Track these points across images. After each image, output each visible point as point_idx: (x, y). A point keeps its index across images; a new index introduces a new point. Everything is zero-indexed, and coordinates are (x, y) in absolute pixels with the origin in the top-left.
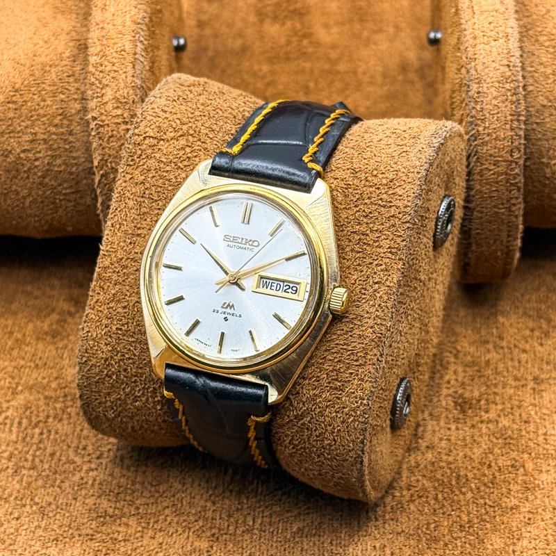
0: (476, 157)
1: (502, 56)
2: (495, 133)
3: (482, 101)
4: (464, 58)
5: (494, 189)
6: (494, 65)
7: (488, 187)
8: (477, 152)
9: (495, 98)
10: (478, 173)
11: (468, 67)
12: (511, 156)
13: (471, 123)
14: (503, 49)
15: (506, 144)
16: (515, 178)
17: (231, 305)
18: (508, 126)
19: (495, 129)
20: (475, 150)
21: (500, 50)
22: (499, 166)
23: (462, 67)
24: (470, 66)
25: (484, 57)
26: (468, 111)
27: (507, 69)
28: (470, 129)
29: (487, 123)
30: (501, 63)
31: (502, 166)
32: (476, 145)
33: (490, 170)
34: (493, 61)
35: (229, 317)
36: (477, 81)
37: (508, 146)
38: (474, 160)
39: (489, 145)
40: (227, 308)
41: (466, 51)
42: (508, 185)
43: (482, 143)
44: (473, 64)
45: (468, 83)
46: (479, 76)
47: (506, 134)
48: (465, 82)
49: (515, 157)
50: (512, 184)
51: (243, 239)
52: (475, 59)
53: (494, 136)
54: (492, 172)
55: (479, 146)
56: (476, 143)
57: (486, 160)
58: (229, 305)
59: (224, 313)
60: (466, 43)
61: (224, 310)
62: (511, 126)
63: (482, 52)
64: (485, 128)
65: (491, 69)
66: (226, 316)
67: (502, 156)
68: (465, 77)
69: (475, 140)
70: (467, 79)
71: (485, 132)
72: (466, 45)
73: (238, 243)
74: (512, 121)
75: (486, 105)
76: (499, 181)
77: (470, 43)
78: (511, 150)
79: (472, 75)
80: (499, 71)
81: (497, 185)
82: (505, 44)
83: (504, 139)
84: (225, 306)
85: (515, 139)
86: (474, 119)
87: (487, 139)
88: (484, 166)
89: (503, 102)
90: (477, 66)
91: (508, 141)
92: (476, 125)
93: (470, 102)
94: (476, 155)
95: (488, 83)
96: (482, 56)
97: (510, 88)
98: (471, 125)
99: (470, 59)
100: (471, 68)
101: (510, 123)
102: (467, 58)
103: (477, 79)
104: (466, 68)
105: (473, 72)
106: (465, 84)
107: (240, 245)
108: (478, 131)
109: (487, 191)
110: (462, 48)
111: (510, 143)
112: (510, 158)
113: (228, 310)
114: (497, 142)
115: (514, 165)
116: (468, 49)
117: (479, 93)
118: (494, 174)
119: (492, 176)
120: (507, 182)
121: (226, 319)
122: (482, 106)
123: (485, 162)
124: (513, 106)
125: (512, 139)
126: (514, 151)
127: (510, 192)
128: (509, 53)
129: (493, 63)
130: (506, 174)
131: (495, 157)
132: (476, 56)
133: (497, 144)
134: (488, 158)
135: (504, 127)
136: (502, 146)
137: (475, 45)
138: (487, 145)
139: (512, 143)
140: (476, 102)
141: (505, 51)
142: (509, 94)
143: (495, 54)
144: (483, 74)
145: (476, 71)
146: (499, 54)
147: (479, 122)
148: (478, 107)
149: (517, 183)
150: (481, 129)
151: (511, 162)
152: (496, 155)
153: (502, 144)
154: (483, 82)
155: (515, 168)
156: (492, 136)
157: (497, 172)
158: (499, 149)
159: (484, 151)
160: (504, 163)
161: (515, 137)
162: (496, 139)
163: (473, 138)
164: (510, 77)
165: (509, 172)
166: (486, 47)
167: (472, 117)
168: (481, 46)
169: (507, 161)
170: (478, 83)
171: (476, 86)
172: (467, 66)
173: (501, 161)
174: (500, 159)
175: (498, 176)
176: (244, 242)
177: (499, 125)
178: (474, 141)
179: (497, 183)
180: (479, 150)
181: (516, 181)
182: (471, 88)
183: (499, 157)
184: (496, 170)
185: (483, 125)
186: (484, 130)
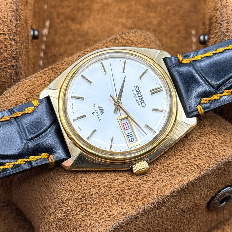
17: (103, 111)
35: (96, 114)
40: (100, 110)
51: (141, 96)
58: (102, 110)
59: (96, 110)
61: (98, 109)
66: (95, 112)
73: (138, 95)
84: (100, 108)
107: (137, 97)
113: (99, 111)
121: (93, 113)
176: (141, 98)
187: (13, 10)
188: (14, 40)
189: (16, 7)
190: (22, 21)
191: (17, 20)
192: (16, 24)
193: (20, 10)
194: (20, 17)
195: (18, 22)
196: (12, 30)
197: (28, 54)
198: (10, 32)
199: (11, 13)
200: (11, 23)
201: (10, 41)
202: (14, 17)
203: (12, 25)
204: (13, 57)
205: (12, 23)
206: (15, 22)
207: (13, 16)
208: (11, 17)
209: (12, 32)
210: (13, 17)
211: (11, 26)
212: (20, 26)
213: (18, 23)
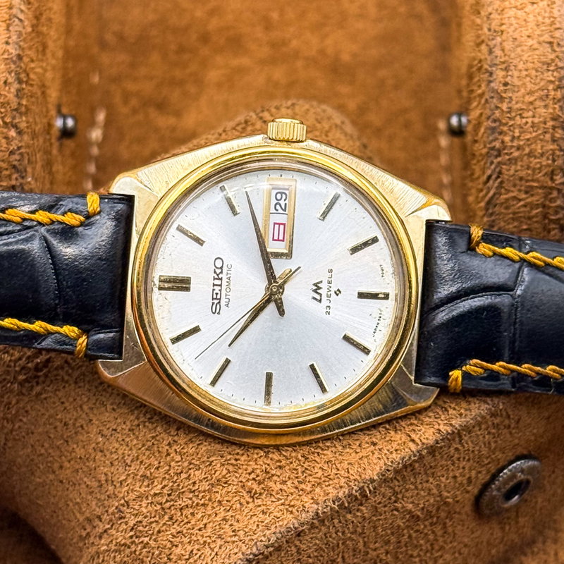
0: (499, 180)
1: (544, 28)
2: (529, 145)
3: (511, 98)
4: (486, 30)
5: (525, 227)
6: (530, 42)
7: (516, 224)
8: (500, 173)
9: (531, 93)
10: (502, 204)
11: (492, 43)
12: (552, 179)
13: (493, 129)
14: (544, 18)
15: (544, 163)
16: (556, 213)
18: (548, 136)
19: (528, 140)
20: (497, 170)
21: (540, 19)
22: (532, 195)
23: (483, 42)
24: (494, 42)
25: (516, 29)
26: (488, 112)
27: (550, 50)
28: (491, 138)
29: (517, 131)
30: (541, 39)
31: (538, 194)
32: (499, 163)
33: (520, 200)
34: (529, 36)
36: (503, 66)
37: (548, 165)
38: (496, 185)
39: (519, 163)
41: (488, 18)
42: (547, 221)
43: (509, 159)
44: (499, 39)
45: (490, 69)
46: (507, 58)
47: (545, 148)
48: (486, 66)
49: (557, 182)
50: (551, 221)
52: (502, 32)
53: (527, 150)
54: (522, 203)
55: (505, 164)
56: (499, 159)
57: (515, 186)
60: (489, 5)
62: (553, 136)
63: (513, 21)
64: (513, 138)
65: (525, 48)
67: (537, 181)
68: (486, 59)
69: (499, 155)
70: (489, 62)
71: (515, 144)
72: (490, 9)
74: (554, 128)
75: (517, 103)
76: (533, 217)
77: (496, 6)
78: (552, 172)
79: (496, 57)
80: (537, 52)
81: (529, 222)
82: (548, 9)
83: (542, 155)
85: (558, 156)
86: (498, 124)
87: (516, 154)
88: (511, 194)
89: (541, 98)
90: (505, 44)
91: (548, 159)
92: (501, 133)
93: (492, 97)
94: (498, 177)
95: (521, 71)
96: (512, 28)
97: (553, 79)
98: (493, 133)
99: (495, 31)
100: (495, 46)
101: (551, 131)
102: (489, 30)
103: (503, 63)
104: (487, 45)
105: (498, 52)
106: (486, 69)
108: (503, 142)
109: (515, 230)
110: (483, 13)
111: (550, 162)
112: (550, 183)
114: (532, 159)
115: (555, 194)
116: (492, 16)
117: (506, 84)
118: (525, 206)
119: (522, 209)
120: (545, 216)
122: (510, 105)
123: (512, 189)
124: (556, 106)
125: (553, 154)
126: (555, 172)
127: (549, 232)
128: (553, 23)
129: (530, 40)
130: (544, 206)
131: (527, 181)
132: (504, 27)
133: (531, 162)
134: (518, 182)
135: (542, 137)
136: (538, 166)
137: (502, 10)
138: (516, 164)
139: (554, 161)
140: (502, 99)
141: (547, 21)
142: (551, 87)
143: (532, 25)
144: (513, 55)
145: (503, 50)
146: (538, 25)
147: (505, 129)
148: (504, 106)
149: (559, 219)
150: (507, 139)
151: (552, 188)
152: (530, 178)
153: (540, 163)
154: (512, 68)
155: (558, 198)
156: (524, 150)
157: (530, 203)
158: (534, 170)
159: (512, 172)
160: (540, 191)
161: (558, 153)
162: (530, 155)
163: (495, 153)
164: (553, 60)
165: (547, 203)
166: (520, 13)
167: (495, 121)
168: (512, 13)
169: (545, 187)
170: (507, 69)
171: (502, 73)
172: (489, 43)
173: (536, 187)
174: (535, 184)
175: (532, 209)
177: (534, 134)
178: (497, 157)
179: (530, 218)
180: (504, 171)
181: (558, 216)
182: (495, 77)
183: (533, 181)
184: (529, 200)
185: (511, 133)
186: (512, 141)
187: (12, 58)
188: (15, 126)
189: (17, 52)
190: (32, 85)
191: (20, 82)
192: (18, 90)
193: (26, 59)
194: (28, 75)
195: (24, 86)
196: (8, 104)
197: (51, 169)
198: (5, 107)
199: (6, 64)
200: (7, 88)
201: (5, 130)
202: (13, 75)
203: (9, 92)
204: (14, 167)
205: (10, 88)
206: (16, 86)
207: (12, 71)
208: (8, 75)
209: (10, 107)
210: (10, 73)
211: (7, 94)
212: (27, 97)
213: (23, 89)
